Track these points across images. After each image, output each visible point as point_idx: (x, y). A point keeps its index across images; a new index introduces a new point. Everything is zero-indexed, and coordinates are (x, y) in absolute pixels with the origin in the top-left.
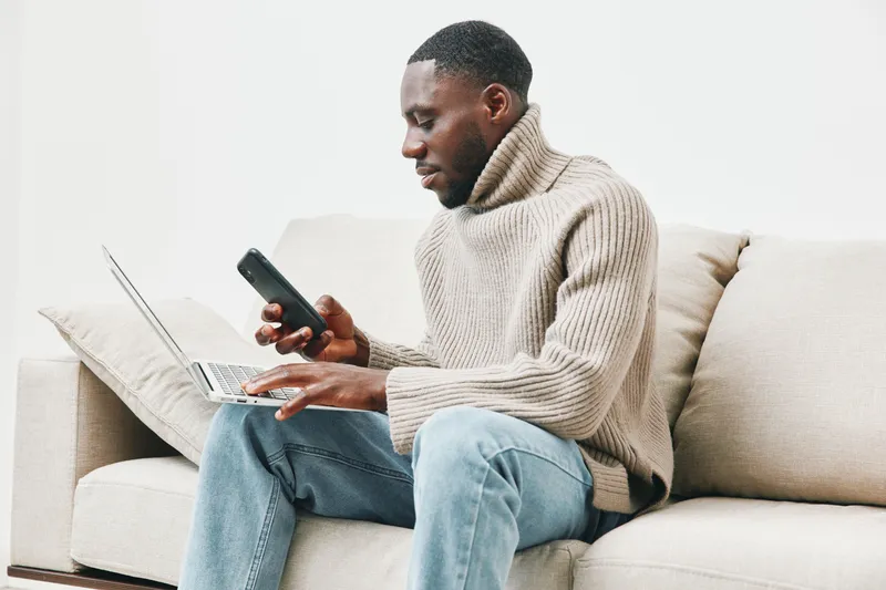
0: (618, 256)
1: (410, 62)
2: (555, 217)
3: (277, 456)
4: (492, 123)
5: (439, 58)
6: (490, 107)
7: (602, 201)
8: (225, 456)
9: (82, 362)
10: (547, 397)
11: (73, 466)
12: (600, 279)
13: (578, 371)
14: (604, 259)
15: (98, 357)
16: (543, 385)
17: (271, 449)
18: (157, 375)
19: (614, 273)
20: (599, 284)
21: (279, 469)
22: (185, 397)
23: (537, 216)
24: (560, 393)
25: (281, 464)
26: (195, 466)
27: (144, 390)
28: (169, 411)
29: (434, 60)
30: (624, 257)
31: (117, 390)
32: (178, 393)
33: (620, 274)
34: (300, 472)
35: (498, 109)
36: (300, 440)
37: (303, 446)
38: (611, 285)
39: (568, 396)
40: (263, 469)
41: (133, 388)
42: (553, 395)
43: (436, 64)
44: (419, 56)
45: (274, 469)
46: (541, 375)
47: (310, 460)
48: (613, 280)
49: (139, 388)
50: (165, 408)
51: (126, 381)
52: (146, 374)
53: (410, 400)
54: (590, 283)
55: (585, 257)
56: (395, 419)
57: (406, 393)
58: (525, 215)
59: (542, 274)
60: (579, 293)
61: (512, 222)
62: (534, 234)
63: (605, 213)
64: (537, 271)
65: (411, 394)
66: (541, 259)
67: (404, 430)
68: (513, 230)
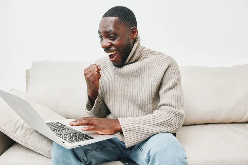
6: (132, 33)
18: (21, 127)
29: (118, 17)
37: (89, 150)
41: (13, 133)
51: (9, 131)
52: (17, 127)
53: (131, 131)
54: (173, 88)
55: (171, 80)
56: (127, 138)
57: (129, 130)
58: (146, 67)
59: (156, 85)
60: (170, 91)
61: (142, 69)
62: (150, 73)
63: (173, 66)
64: (154, 84)
65: (131, 129)
66: (155, 80)
67: (131, 142)
68: (142, 71)
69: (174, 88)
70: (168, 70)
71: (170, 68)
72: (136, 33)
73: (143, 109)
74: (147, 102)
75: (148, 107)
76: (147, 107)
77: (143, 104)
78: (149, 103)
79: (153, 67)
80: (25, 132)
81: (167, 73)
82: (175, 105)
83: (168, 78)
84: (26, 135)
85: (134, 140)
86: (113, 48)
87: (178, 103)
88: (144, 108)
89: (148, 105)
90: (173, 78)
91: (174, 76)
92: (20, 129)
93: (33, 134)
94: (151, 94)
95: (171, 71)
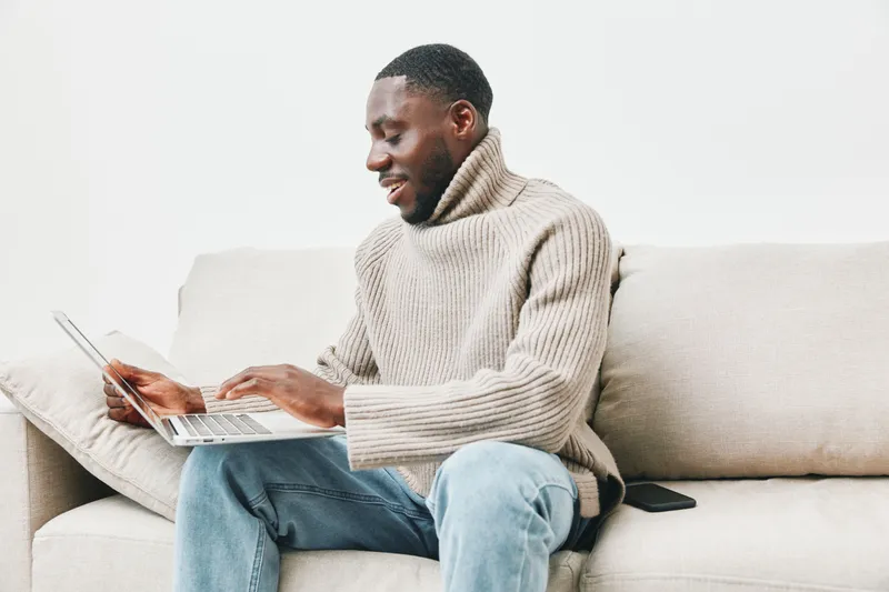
0: (588, 272)
1: (377, 78)
2: (524, 234)
3: (260, 499)
4: (459, 139)
5: (410, 75)
6: (457, 123)
7: (571, 217)
9: (27, 420)
11: (27, 518)
12: (571, 295)
13: (551, 384)
14: (576, 274)
15: (46, 416)
19: (585, 288)
20: (570, 299)
21: (262, 510)
22: (139, 449)
23: (504, 233)
25: (265, 506)
27: (95, 448)
28: (122, 468)
29: (405, 77)
30: (594, 272)
32: (131, 446)
33: (589, 290)
34: (282, 510)
35: (465, 125)
36: (279, 479)
37: (283, 484)
38: (582, 301)
40: (247, 514)
41: (84, 447)
43: (407, 79)
44: (389, 71)
45: (257, 512)
46: (510, 389)
48: (583, 295)
49: (90, 447)
51: (76, 440)
52: (96, 431)
54: (560, 299)
69: (563, 302)
71: (559, 234)
72: (469, 120)
84: (119, 454)
86: (396, 170)
92: (103, 436)
95: (560, 242)
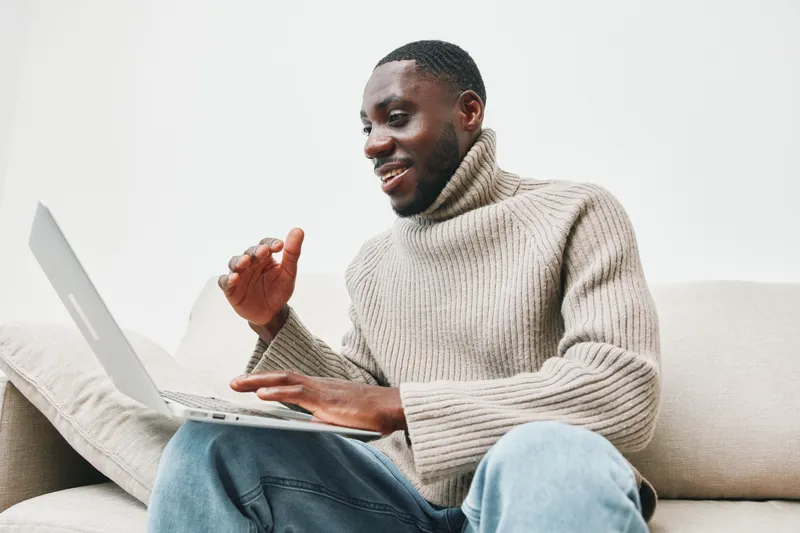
3: (254, 493)
5: (419, 60)
6: (464, 113)
7: (600, 198)
8: (185, 498)
9: (10, 382)
10: (608, 407)
15: (30, 376)
16: (602, 392)
17: (247, 486)
21: (254, 509)
22: (128, 421)
24: (620, 401)
25: (258, 503)
26: (143, 506)
27: (79, 415)
28: (107, 439)
29: (414, 61)
31: (48, 414)
32: (119, 417)
34: (281, 511)
35: (471, 117)
36: (281, 472)
37: (284, 479)
39: (630, 404)
40: (236, 512)
41: (66, 413)
42: (614, 404)
43: (417, 64)
45: (249, 510)
46: (596, 382)
47: (293, 496)
49: (73, 413)
50: (103, 434)
51: (58, 404)
52: (82, 396)
53: (439, 420)
55: (597, 253)
56: (420, 446)
57: (431, 413)
58: (507, 218)
59: (542, 273)
60: (597, 290)
61: (493, 226)
62: (522, 236)
63: (604, 206)
64: (536, 270)
65: (437, 413)
66: (540, 258)
67: (435, 459)
68: (494, 235)
69: (611, 282)
70: (585, 221)
72: (476, 112)
73: (502, 369)
74: (513, 337)
75: (518, 361)
76: (515, 358)
77: (502, 347)
78: (520, 343)
79: (532, 217)
80: (102, 415)
81: (580, 231)
82: (616, 334)
83: (586, 249)
84: (103, 424)
85: (448, 456)
86: (399, 155)
87: (629, 330)
88: (505, 366)
89: (520, 352)
90: (604, 247)
91: (609, 241)
92: (90, 403)
93: (124, 425)
94: (525, 309)
95: (595, 222)
